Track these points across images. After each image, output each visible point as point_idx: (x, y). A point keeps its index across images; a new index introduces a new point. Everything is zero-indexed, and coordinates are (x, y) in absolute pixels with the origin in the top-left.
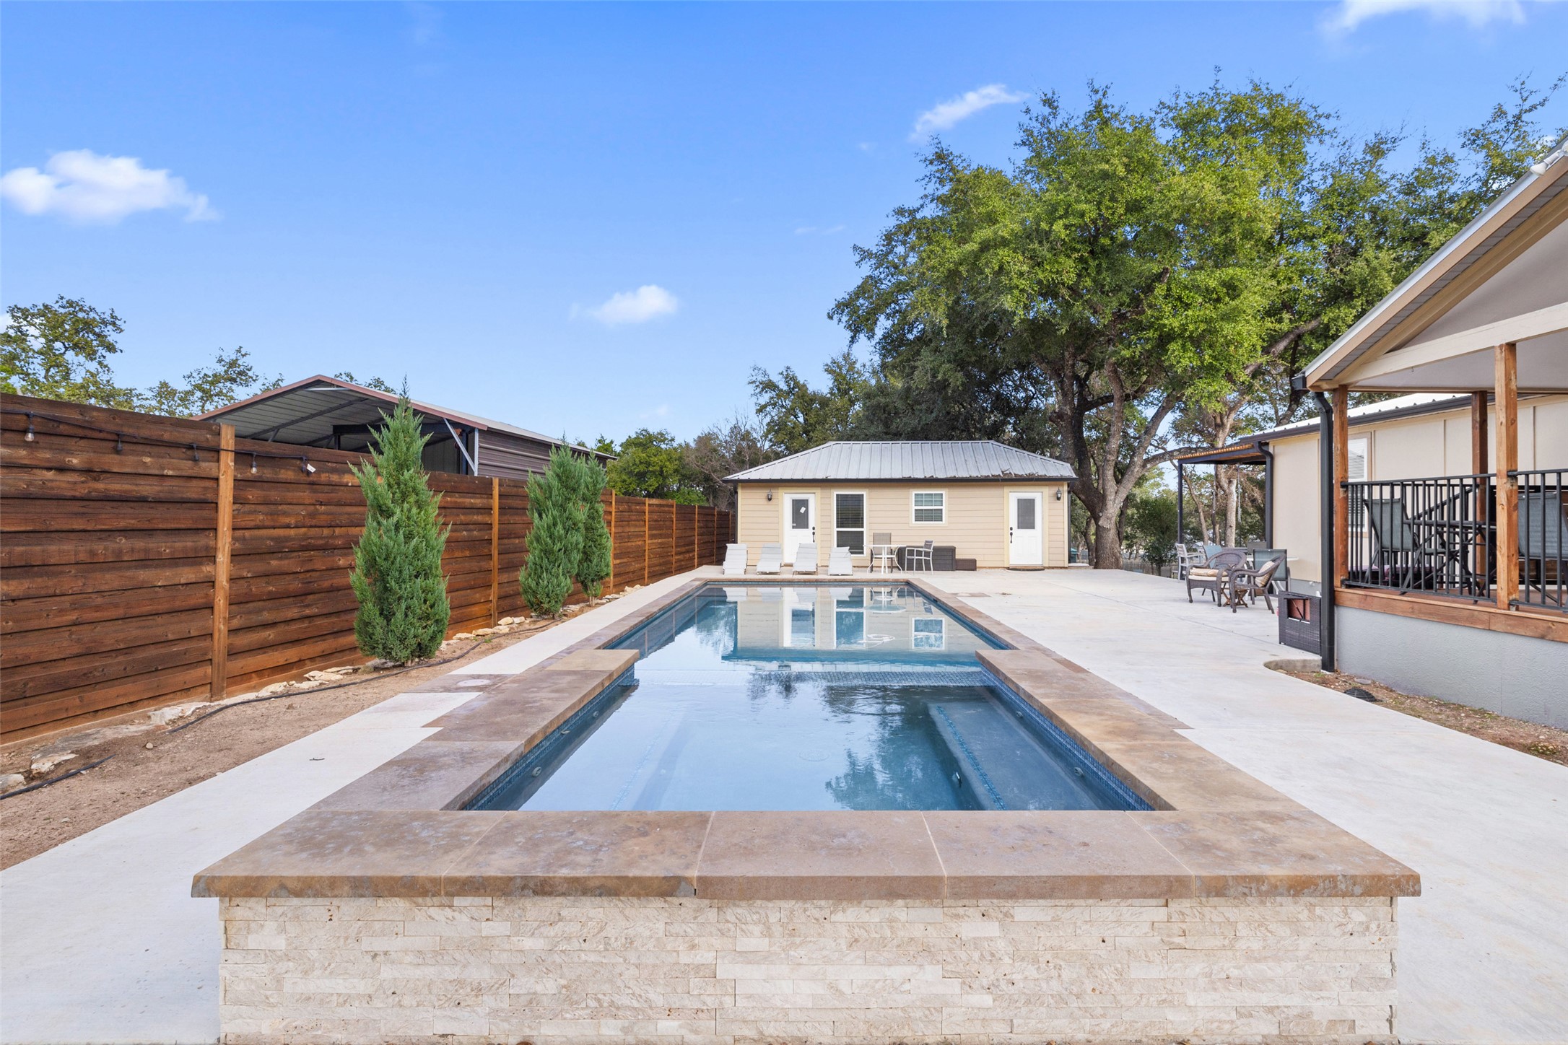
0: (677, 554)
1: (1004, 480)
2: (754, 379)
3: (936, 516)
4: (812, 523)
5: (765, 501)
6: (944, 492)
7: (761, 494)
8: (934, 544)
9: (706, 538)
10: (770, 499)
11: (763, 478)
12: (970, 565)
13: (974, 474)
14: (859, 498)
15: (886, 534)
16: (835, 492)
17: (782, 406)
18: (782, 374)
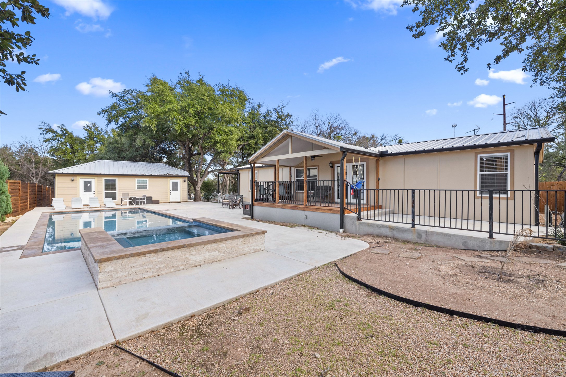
0: (21, 203)
1: (168, 176)
2: (42, 127)
3: (145, 187)
4: (93, 189)
5: (70, 182)
6: (148, 179)
7: (68, 179)
8: (146, 196)
9: (32, 196)
10: (72, 181)
11: (69, 172)
12: (157, 202)
13: (158, 174)
14: (115, 181)
15: (127, 193)
16: (104, 179)
17: (59, 140)
18: (59, 127)
